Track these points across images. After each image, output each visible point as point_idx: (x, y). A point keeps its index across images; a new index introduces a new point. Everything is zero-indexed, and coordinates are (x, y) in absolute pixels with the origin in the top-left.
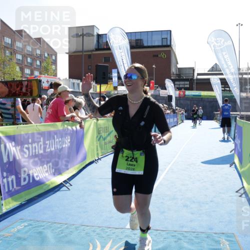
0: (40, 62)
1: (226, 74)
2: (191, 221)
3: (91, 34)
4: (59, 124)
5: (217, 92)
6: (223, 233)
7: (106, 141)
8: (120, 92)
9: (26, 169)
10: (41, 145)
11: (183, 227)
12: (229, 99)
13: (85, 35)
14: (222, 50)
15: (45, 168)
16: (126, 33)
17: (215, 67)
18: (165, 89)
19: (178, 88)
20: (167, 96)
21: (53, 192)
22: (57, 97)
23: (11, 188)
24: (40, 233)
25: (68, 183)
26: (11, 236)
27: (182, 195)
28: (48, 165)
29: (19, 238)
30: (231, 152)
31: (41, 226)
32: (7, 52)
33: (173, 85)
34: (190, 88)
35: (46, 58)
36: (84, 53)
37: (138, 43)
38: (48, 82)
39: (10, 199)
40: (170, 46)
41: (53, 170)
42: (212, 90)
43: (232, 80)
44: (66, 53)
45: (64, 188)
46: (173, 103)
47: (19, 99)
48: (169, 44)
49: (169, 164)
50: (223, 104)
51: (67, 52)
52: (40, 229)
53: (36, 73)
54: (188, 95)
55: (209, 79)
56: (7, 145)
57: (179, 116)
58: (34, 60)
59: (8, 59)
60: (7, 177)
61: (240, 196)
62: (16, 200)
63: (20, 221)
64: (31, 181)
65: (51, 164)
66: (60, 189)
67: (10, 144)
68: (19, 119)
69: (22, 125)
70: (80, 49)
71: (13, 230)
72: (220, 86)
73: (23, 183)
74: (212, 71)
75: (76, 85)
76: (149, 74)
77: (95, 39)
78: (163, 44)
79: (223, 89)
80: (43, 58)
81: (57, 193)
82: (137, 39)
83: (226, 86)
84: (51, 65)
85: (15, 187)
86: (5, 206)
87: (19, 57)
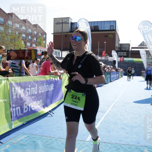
0: (36, 39)
1: (149, 48)
2: (126, 138)
3: (67, 22)
4: (47, 76)
5: (143, 59)
6: (146, 146)
9: (26, 103)
10: (36, 89)
11: (121, 141)
13: (63, 23)
14: (147, 33)
15: (38, 103)
16: (89, 22)
18: (112, 56)
19: (119, 56)
20: (112, 61)
21: (42, 118)
22: (46, 60)
23: (17, 114)
24: (34, 142)
25: (51, 112)
26: (17, 143)
27: (121, 122)
28: (40, 101)
29: (22, 145)
31: (35, 138)
32: (17, 32)
33: (116, 54)
34: (127, 57)
36: (63, 34)
37: (95, 28)
38: (40, 51)
39: (17, 120)
40: (115, 30)
41: (43, 104)
42: (140, 57)
45: (49, 115)
46: (117, 65)
47: (24, 61)
48: (114, 29)
49: (113, 102)
50: (147, 66)
51: (53, 33)
52: (34, 140)
53: (34, 45)
54: (126, 61)
55: (139, 51)
56: (16, 89)
57: (120, 73)
58: (32, 37)
59: (17, 36)
60: (15, 107)
62: (20, 121)
63: (22, 134)
64: (30, 110)
66: (46, 116)
67: (18, 88)
68: (23, 73)
69: (25, 77)
70: (61, 31)
71: (18, 139)
72: (146, 55)
73: (25, 111)
74: (141, 46)
75: (57, 53)
76: (102, 47)
77: (70, 25)
78: (111, 29)
79: (147, 57)
80: (38, 36)
81: (45, 118)
82: (95, 25)
83: (149, 55)
84: (43, 41)
85: (20, 113)
86: (14, 125)
87: (24, 35)
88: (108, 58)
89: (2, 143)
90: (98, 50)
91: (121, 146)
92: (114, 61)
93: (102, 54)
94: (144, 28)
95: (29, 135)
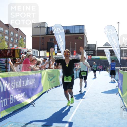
0: (17, 40)
1: (113, 47)
2: (99, 123)
4: (29, 72)
5: (108, 57)
7: (52, 81)
8: (58, 56)
9: (12, 95)
10: (20, 83)
12: (114, 60)
13: (41, 27)
15: (22, 95)
16: (63, 26)
17: (106, 44)
19: (88, 55)
21: (25, 108)
23: (5, 106)
25: (33, 103)
28: (24, 93)
30: (116, 87)
32: (1, 35)
33: (85, 53)
34: (94, 55)
36: (41, 36)
37: (67, 31)
39: (4, 111)
40: (84, 33)
41: (26, 96)
42: (105, 55)
43: (116, 51)
45: (32, 105)
48: (83, 32)
50: (111, 62)
51: (32, 35)
53: (15, 46)
54: (93, 58)
55: (104, 50)
56: (3, 82)
58: (14, 39)
59: (1, 38)
60: (3, 99)
61: (123, 110)
62: (7, 112)
63: (9, 123)
64: (15, 102)
65: (25, 93)
66: (29, 106)
67: (5, 82)
69: (10, 72)
70: (39, 34)
73: (11, 103)
74: (105, 46)
75: (36, 52)
76: (73, 47)
77: (46, 29)
78: (80, 32)
79: (111, 55)
80: (19, 38)
81: (28, 108)
82: (67, 29)
83: (112, 54)
84: (23, 42)
85: (7, 104)
86: (2, 115)
87: (7, 37)
88: (78, 56)
93: (73, 53)
94: (108, 31)
95: (15, 123)
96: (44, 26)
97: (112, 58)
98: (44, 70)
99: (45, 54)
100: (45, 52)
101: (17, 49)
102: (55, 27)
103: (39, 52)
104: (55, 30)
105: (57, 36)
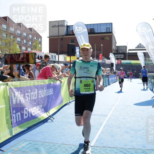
0: (32, 43)
2: (131, 142)
5: (141, 61)
6: (152, 150)
9: (27, 108)
10: (36, 94)
11: (126, 145)
13: (60, 26)
15: (38, 108)
16: (85, 25)
17: (140, 45)
18: (109, 59)
19: (117, 59)
20: (110, 63)
21: (43, 123)
23: (18, 121)
24: (37, 149)
25: (52, 117)
26: (18, 150)
27: (124, 125)
28: (40, 106)
29: (24, 152)
30: (152, 98)
31: (37, 144)
32: (12, 36)
33: (114, 56)
34: (124, 59)
35: (35, 40)
36: (59, 37)
37: (91, 31)
39: (17, 127)
40: (111, 32)
41: (43, 109)
42: (138, 59)
43: (152, 54)
44: (48, 37)
45: (49, 121)
48: (111, 31)
49: (114, 106)
52: (36, 146)
53: (29, 49)
54: (123, 63)
55: (136, 53)
56: (16, 93)
58: (28, 41)
59: (12, 41)
60: (16, 113)
62: (21, 128)
63: (23, 141)
64: (30, 116)
65: (41, 105)
70: (57, 34)
71: (20, 146)
72: (143, 57)
73: (25, 117)
74: (138, 48)
75: (54, 57)
76: (99, 49)
77: (65, 28)
78: (108, 31)
81: (46, 123)
82: (91, 28)
83: (147, 57)
84: (38, 44)
85: (20, 119)
86: (15, 131)
87: (19, 39)
88: (105, 60)
89: (3, 151)
90: (95, 53)
91: (127, 150)
92: (111, 63)
93: (99, 57)
95: (30, 142)
96: (63, 24)
97: (146, 62)
98: (64, 78)
99: (64, 59)
100: (65, 56)
101: (32, 53)
102: (76, 26)
103: (57, 56)
104: (76, 29)
105: (79, 36)
